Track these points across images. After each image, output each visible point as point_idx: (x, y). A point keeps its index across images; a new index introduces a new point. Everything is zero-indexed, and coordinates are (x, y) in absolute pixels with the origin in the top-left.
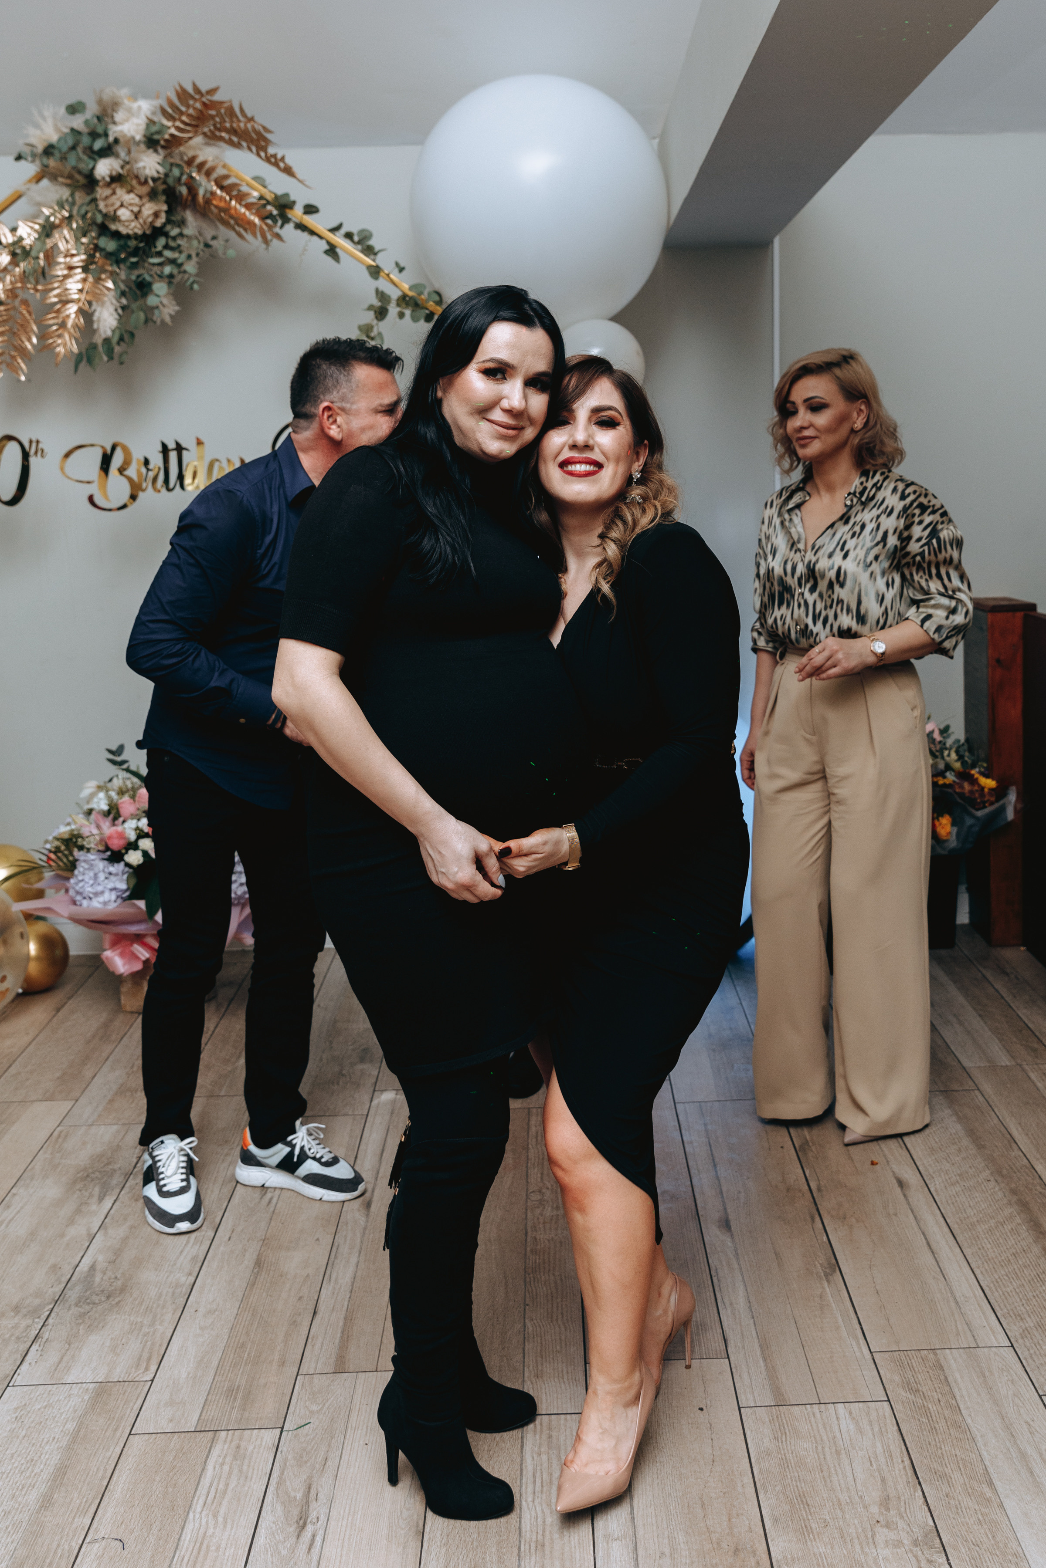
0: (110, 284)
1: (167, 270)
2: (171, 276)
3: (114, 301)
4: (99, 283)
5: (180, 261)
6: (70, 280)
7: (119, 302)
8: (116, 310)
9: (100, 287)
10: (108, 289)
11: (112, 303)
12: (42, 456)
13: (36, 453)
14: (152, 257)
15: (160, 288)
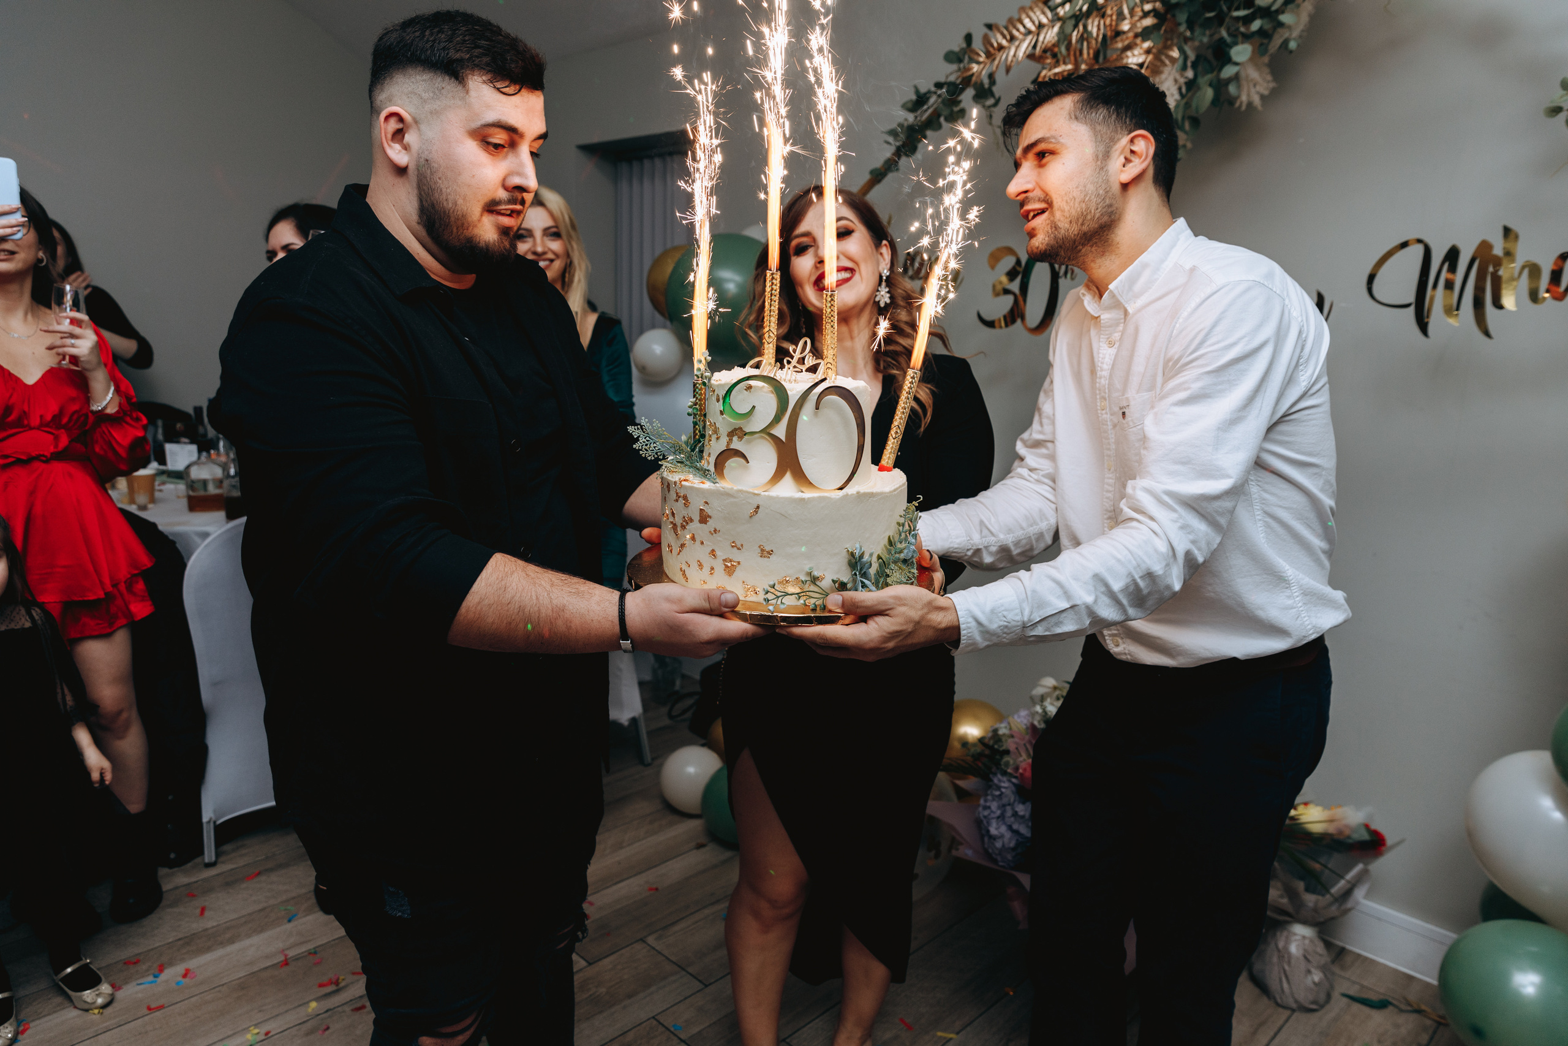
0: (1175, 53)
1: (1256, 25)
2: (1261, 32)
3: (1178, 77)
4: (1163, 54)
5: (1274, 8)
6: (1129, 53)
7: (1182, 76)
8: (1180, 89)
9: (1163, 58)
10: (1173, 60)
11: (1176, 81)
12: (1072, 279)
13: (1066, 273)
14: (1237, 9)
15: (1241, 52)
